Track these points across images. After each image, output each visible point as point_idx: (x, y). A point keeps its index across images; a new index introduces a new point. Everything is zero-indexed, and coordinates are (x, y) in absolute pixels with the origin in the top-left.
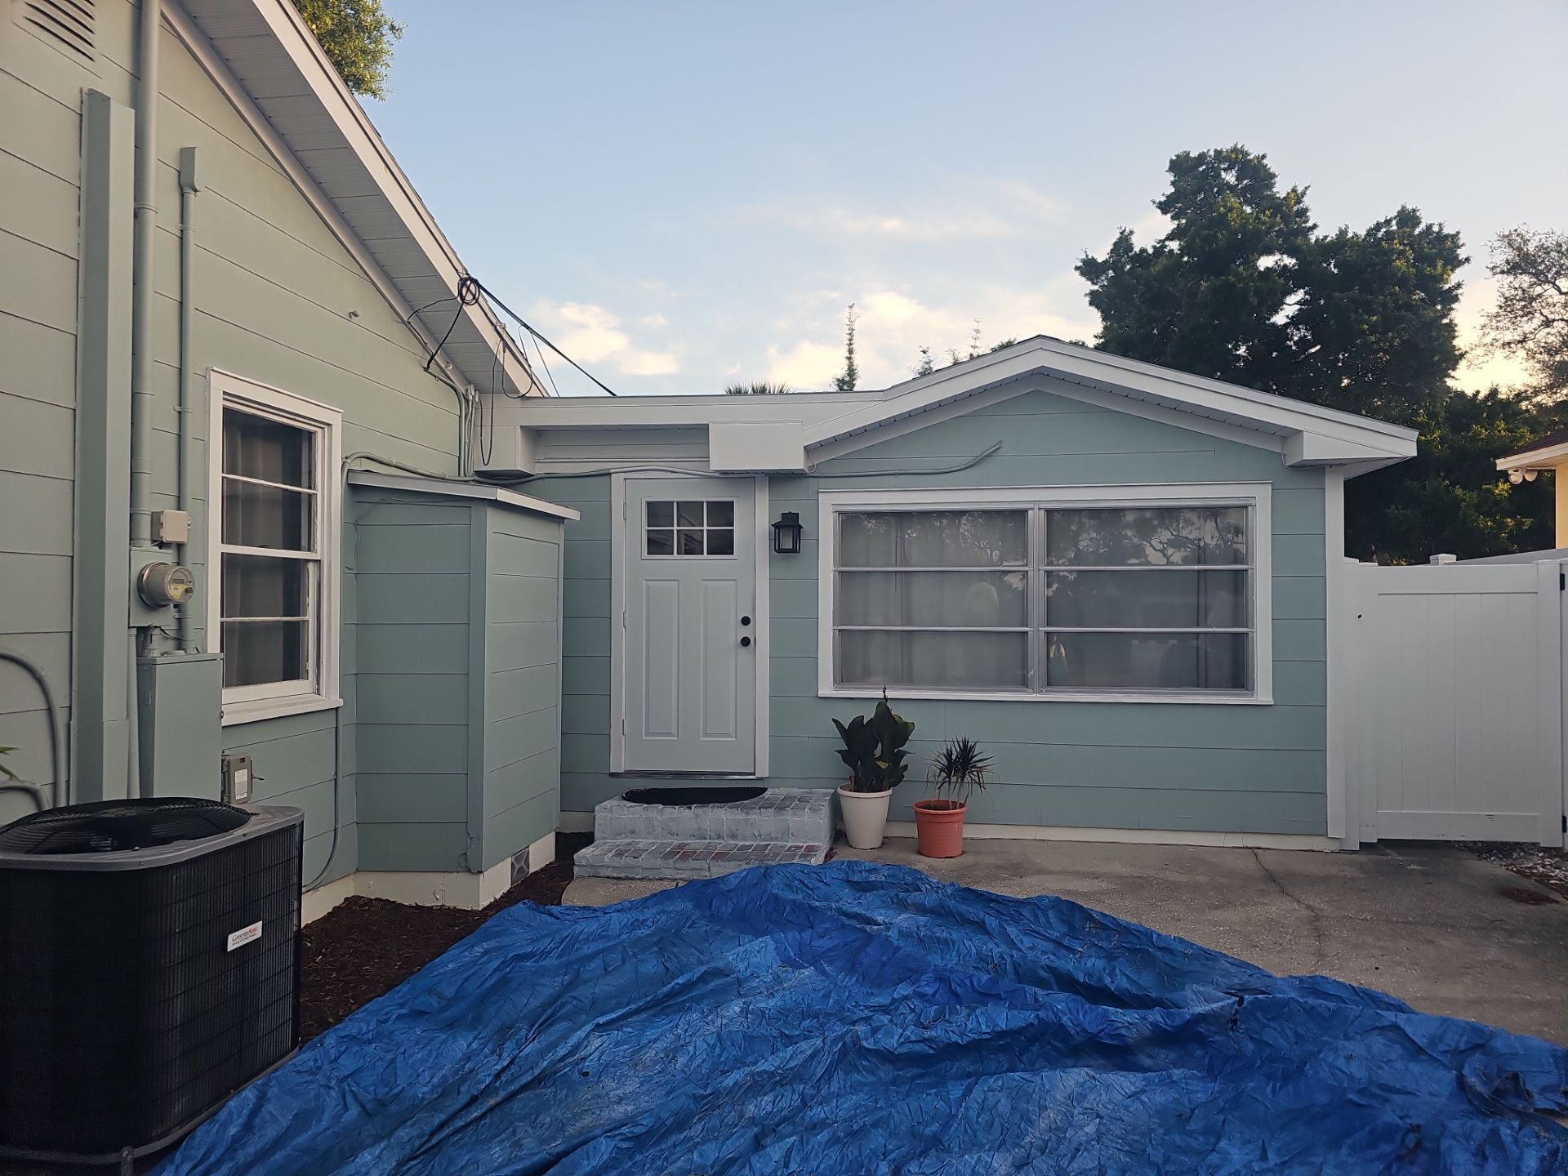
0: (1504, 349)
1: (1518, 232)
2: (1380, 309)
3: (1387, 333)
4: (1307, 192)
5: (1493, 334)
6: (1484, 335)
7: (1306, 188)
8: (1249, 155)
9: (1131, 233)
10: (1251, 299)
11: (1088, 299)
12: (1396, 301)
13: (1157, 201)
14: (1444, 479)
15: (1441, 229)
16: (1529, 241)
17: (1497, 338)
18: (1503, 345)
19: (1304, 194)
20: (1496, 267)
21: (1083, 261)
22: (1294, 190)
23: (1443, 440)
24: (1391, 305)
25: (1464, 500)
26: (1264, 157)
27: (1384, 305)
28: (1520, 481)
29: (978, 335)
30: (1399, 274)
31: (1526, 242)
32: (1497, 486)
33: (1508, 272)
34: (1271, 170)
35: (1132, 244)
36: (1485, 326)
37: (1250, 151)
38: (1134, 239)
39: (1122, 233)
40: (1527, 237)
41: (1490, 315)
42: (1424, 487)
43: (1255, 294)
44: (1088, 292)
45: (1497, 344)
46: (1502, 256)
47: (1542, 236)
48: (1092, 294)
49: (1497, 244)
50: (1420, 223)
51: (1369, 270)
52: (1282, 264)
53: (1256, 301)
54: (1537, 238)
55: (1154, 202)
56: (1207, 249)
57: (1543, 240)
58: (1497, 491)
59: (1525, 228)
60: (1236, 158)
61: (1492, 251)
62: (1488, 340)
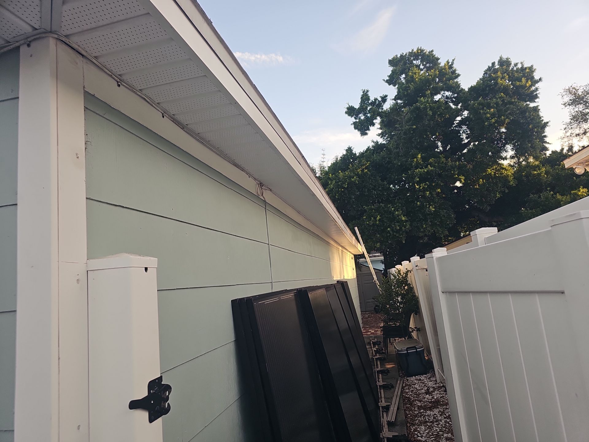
0: (576, 137)
1: (573, 87)
2: (495, 105)
3: (501, 117)
4: (454, 62)
5: (570, 131)
6: (566, 132)
7: (453, 60)
8: (424, 51)
9: (368, 91)
10: (428, 112)
11: (353, 126)
12: (503, 101)
13: (385, 80)
14: (550, 191)
15: (523, 66)
16: (578, 90)
17: (573, 132)
18: (576, 135)
19: (452, 63)
20: (565, 103)
21: (348, 108)
22: (448, 62)
23: (547, 173)
24: (500, 103)
25: (562, 201)
26: (432, 51)
27: (497, 104)
28: (583, 172)
29: (324, 156)
30: (502, 87)
31: (577, 90)
32: (579, 191)
33: (572, 104)
34: (436, 56)
35: (369, 97)
36: (566, 128)
37: (424, 49)
38: (369, 94)
39: (363, 92)
40: (577, 89)
41: (567, 123)
42: (540, 197)
43: (430, 110)
44: (352, 123)
45: (573, 135)
46: (567, 98)
47: (584, 87)
48: (354, 123)
49: (564, 93)
50: (511, 64)
51: (487, 89)
52: (445, 95)
53: (431, 113)
54: (582, 88)
55: (384, 80)
56: (406, 93)
57: (585, 89)
58: (580, 193)
59: (575, 85)
60: (419, 54)
61: (562, 97)
62: (568, 134)
